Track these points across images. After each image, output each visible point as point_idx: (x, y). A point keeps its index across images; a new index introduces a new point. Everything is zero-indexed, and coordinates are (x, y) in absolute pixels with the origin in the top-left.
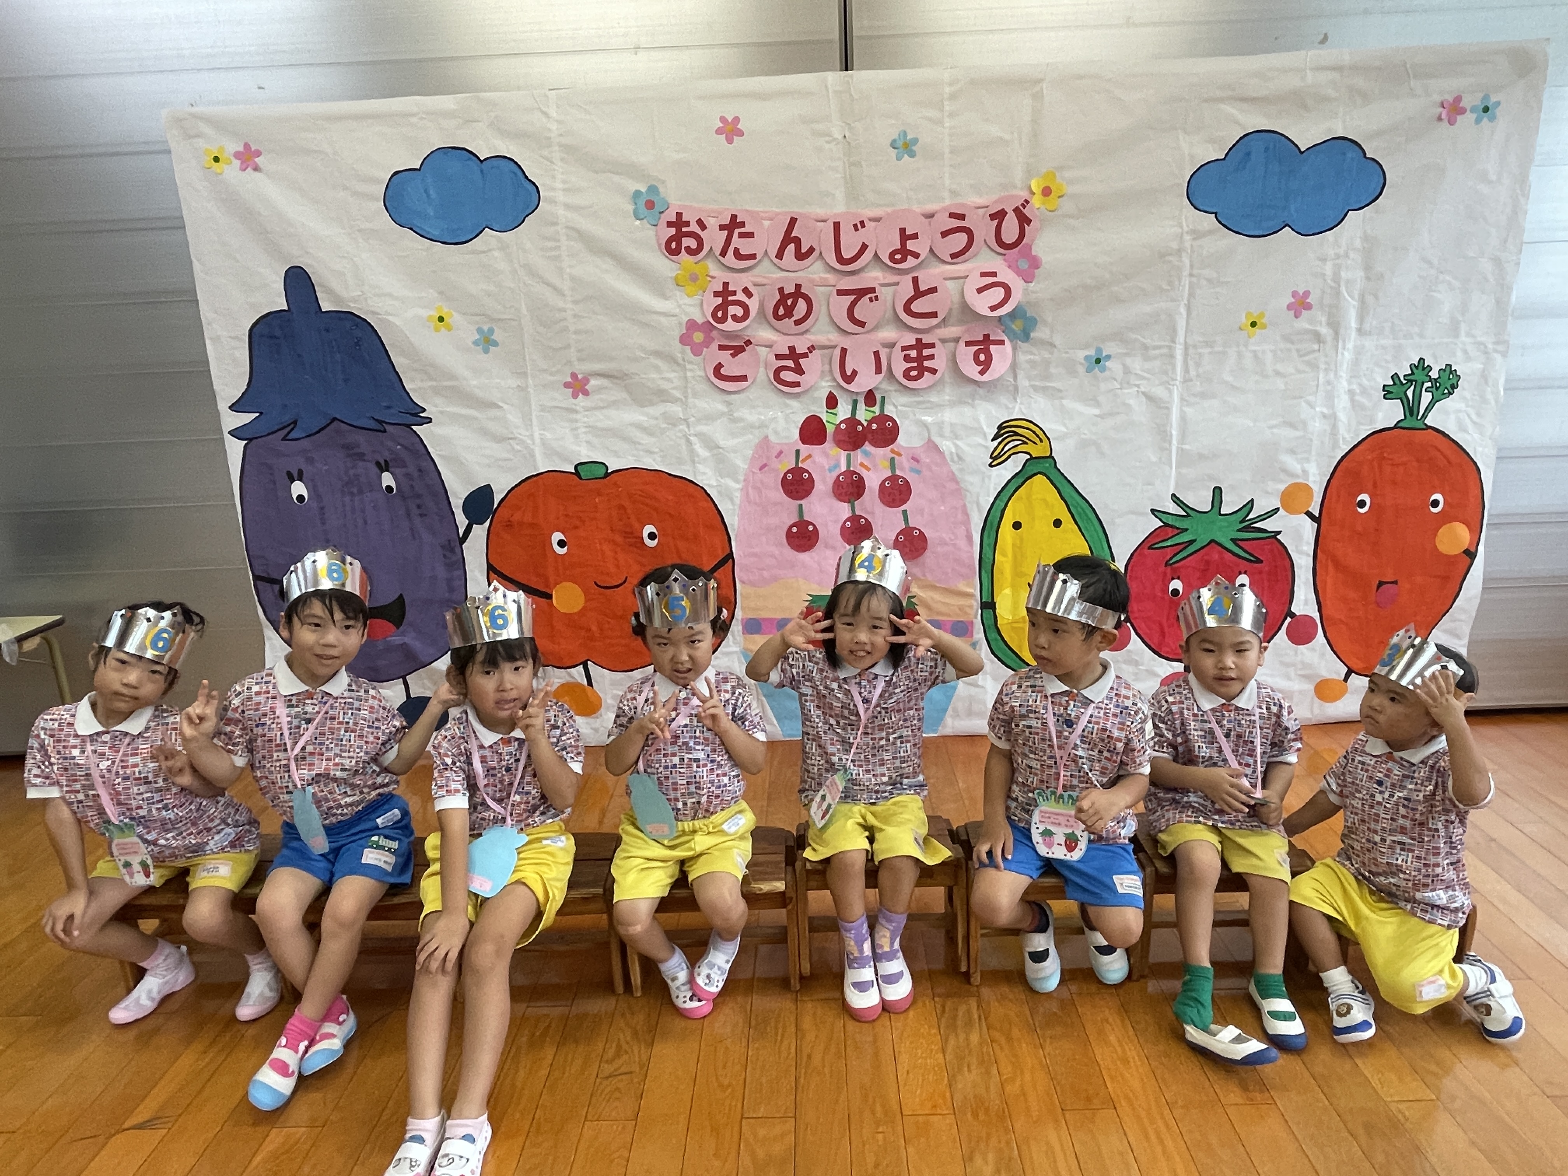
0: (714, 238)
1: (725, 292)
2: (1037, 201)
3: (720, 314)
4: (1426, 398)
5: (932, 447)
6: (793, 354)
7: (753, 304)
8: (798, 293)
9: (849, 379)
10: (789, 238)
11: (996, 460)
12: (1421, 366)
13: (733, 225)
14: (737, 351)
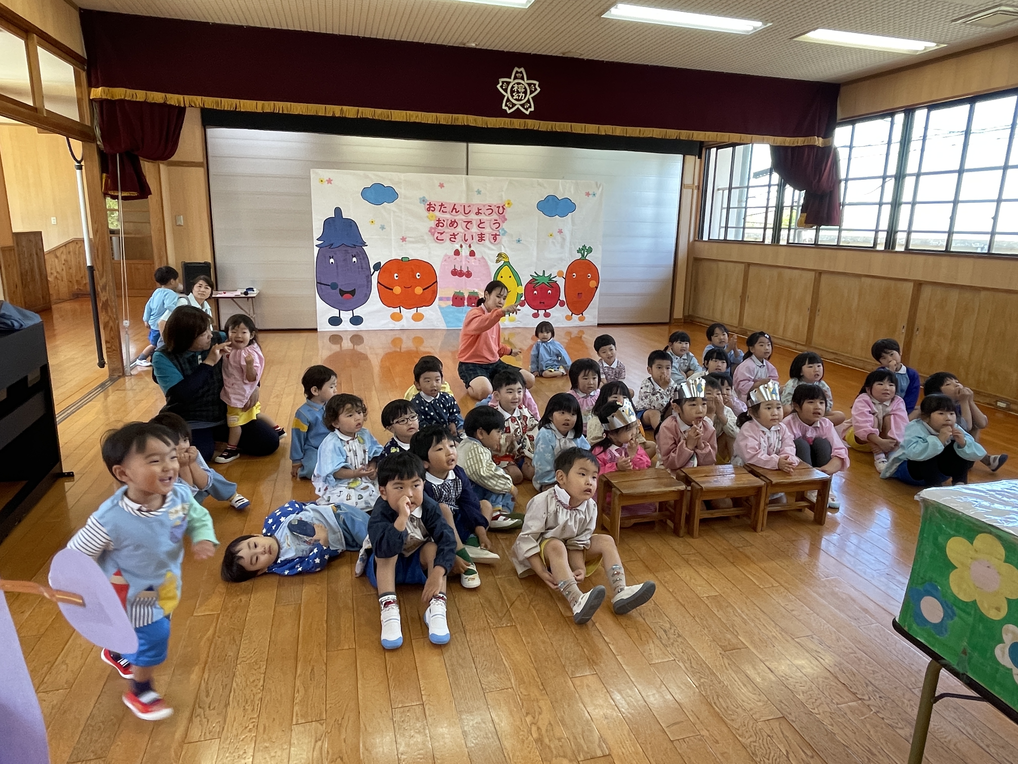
0: (437, 208)
1: (439, 220)
2: (506, 205)
3: (437, 225)
4: (586, 253)
5: (483, 258)
6: (454, 235)
7: (445, 223)
8: (455, 221)
9: (466, 241)
10: (454, 208)
11: (497, 261)
12: (584, 246)
13: (442, 205)
14: (442, 234)
